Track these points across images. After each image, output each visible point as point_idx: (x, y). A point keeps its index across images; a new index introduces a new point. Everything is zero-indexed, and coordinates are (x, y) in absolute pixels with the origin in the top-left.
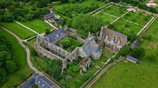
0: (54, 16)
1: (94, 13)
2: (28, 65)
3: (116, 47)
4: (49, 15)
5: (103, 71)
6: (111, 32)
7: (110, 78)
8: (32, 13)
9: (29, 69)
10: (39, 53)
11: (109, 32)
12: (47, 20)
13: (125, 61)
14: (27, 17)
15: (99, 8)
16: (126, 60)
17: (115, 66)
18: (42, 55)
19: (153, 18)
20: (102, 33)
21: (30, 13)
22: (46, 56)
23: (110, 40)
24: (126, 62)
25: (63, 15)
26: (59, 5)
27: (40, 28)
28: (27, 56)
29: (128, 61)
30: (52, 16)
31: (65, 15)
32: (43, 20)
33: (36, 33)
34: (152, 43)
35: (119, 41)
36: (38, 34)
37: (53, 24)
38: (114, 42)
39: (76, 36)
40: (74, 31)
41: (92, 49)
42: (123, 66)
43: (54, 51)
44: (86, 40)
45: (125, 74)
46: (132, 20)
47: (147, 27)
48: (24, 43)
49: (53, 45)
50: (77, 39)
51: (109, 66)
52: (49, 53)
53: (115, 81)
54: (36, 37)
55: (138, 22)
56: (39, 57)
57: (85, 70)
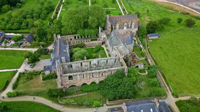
0: (5, 35)
3: (131, 33)
6: (118, 19)
7: (162, 60)
10: (68, 87)
15: (57, 6)
16: (149, 39)
23: (123, 27)
24: (151, 41)
29: (151, 39)
30: (2, 37)
31: (19, 29)
33: (9, 70)
34: (143, 19)
35: (133, 23)
36: (15, 70)
37: (19, 46)
38: (127, 28)
39: (81, 42)
40: (69, 38)
41: (125, 41)
42: (154, 45)
43: (87, 70)
44: (99, 40)
45: (164, 51)
46: (104, 6)
47: (124, 8)
48: (16, 95)
49: (84, 62)
50: (85, 45)
51: (148, 52)
52: (95, 73)
53: (168, 61)
54: (21, 75)
55: (110, 6)
56: (71, 94)
57: (143, 66)
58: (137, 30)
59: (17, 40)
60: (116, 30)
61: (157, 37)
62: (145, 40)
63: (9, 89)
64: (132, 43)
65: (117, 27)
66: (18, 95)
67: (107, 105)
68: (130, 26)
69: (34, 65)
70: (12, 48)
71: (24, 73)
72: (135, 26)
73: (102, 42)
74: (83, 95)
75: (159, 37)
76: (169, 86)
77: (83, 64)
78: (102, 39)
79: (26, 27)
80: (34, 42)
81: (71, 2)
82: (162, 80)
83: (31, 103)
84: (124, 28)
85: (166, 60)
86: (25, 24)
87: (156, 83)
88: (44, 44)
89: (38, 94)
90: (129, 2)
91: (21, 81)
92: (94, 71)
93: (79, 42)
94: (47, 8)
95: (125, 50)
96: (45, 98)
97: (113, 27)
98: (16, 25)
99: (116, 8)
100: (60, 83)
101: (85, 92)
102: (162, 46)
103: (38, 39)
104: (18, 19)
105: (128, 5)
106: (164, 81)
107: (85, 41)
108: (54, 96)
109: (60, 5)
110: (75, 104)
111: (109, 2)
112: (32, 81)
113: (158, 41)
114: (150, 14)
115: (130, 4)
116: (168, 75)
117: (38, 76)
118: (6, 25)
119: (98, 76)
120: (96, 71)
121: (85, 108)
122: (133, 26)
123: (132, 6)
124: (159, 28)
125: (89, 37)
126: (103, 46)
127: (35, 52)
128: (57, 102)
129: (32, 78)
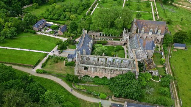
0: (46, 23)
1: (91, 10)
2: (80, 99)
3: (156, 39)
4: (41, 23)
6: (145, 23)
7: (181, 72)
8: (11, 27)
9: (89, 105)
10: (83, 76)
11: (143, 23)
12: (40, 30)
14: (5, 33)
15: (93, 3)
16: (174, 49)
18: (87, 77)
19: (151, 3)
20: (136, 26)
21: (8, 26)
22: (97, 77)
24: (176, 50)
25: (55, 20)
26: (36, 8)
27: (39, 44)
29: (176, 49)
30: (43, 24)
31: (58, 20)
32: (35, 33)
33: (42, 52)
34: (174, 27)
35: (160, 30)
36: (47, 53)
37: (55, 34)
38: (152, 33)
39: (105, 39)
40: (95, 35)
41: (146, 46)
42: (177, 56)
43: (102, 65)
44: (121, 40)
45: (187, 63)
46: (136, 9)
47: (157, 13)
48: (42, 72)
49: (101, 58)
50: (107, 42)
51: (168, 61)
52: (107, 69)
53: (188, 74)
54: (50, 58)
55: (143, 10)
56: (84, 83)
57: (158, 74)
58: (163, 37)
59: (54, 28)
60: (141, 33)
61: (183, 48)
62: (169, 49)
63: (39, 67)
64: (153, 49)
65: (143, 31)
66: (44, 73)
67: (112, 100)
68: (156, 32)
69: (62, 52)
70: (49, 34)
71: (52, 57)
72: (161, 33)
73: (124, 43)
74: (94, 86)
75: (186, 48)
76: (179, 99)
77: (100, 59)
78: (125, 40)
79: (63, 19)
80: (66, 33)
81: (106, 1)
82: (175, 91)
83: (52, 81)
84: (149, 33)
85: (186, 73)
86: (64, 17)
87: (166, 92)
88: (73, 36)
89: (58, 76)
90: (164, 7)
91: (49, 62)
92: (107, 67)
93: (103, 39)
94: (84, 5)
95: (142, 55)
97: (139, 30)
98: (56, 17)
99: (149, 12)
100: (77, 70)
101: (96, 84)
102: (187, 58)
103: (70, 30)
104: (59, 11)
105: (162, 11)
106: (176, 93)
107: (108, 40)
108: (70, 80)
109: (96, 4)
110: (85, 91)
111: (143, 6)
112: (57, 64)
113: (183, 52)
114: (184, 23)
115: (164, 10)
116: (183, 88)
117: (62, 61)
118: (49, 15)
119: (109, 73)
120: (108, 67)
121: (93, 97)
122: (159, 33)
123: (166, 12)
124: (188, 39)
125: (113, 36)
126: (124, 47)
127: (65, 41)
128: (71, 86)
129: (57, 62)
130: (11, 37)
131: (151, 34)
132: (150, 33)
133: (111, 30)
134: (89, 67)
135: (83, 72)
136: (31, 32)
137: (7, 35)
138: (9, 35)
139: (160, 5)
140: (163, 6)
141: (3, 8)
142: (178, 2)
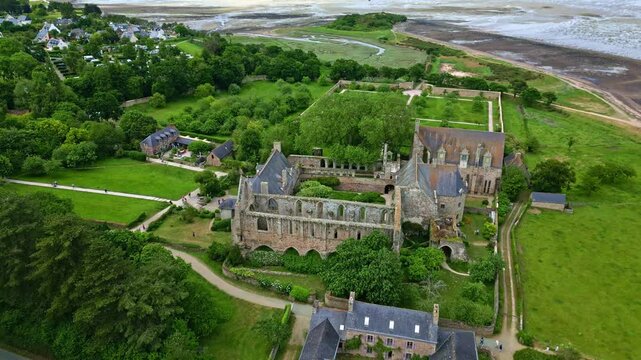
0: (179, 138)
2: (238, 299)
3: (480, 181)
4: (163, 136)
5: (505, 249)
7: (540, 261)
8: (83, 139)
9: (258, 312)
10: (253, 248)
12: (158, 154)
13: (530, 211)
16: (533, 208)
17: (520, 230)
18: (266, 253)
19: (490, 103)
20: (421, 144)
21: (76, 138)
22: (291, 249)
23: (455, 160)
24: (538, 212)
25: (204, 133)
26: (159, 107)
27: (151, 183)
28: (198, 274)
29: (539, 208)
30: (170, 140)
31: (213, 133)
32: (144, 160)
33: (157, 199)
34: (548, 159)
35: (488, 155)
37: (198, 163)
38: (469, 164)
39: (332, 174)
41: (438, 186)
42: (539, 223)
44: (378, 177)
45: (564, 242)
46: (443, 115)
47: (500, 126)
49: (307, 201)
50: (338, 182)
51: (508, 234)
52: (317, 224)
53: (560, 267)
54: (174, 211)
55: (462, 118)
56: (256, 266)
57: (464, 253)
58: (499, 176)
59: (199, 150)
62: (517, 209)
64: (458, 194)
65: (441, 155)
68: (478, 159)
69: (209, 201)
70: (181, 163)
71: (180, 208)
72: (494, 164)
73: (385, 184)
74: (281, 275)
75: (567, 207)
76: (518, 314)
77: (304, 205)
78: (387, 177)
79: (228, 132)
80: (229, 159)
82: (510, 299)
84: (459, 163)
85: (555, 264)
86: (230, 126)
88: (248, 166)
89: (189, 249)
90: (527, 114)
91: (171, 220)
94: (293, 100)
96: (200, 259)
98: (208, 124)
99: (477, 123)
100: (238, 229)
101: (289, 270)
102: (567, 231)
103: (239, 154)
104: (219, 112)
105: (518, 122)
106: (513, 303)
107: (341, 175)
108: (217, 257)
110: (253, 282)
111: (465, 109)
112: (190, 226)
113: (559, 217)
114: (579, 153)
115: (525, 120)
116: (538, 295)
117: (205, 220)
118: (189, 120)
120: (321, 220)
121: (272, 296)
122: (487, 162)
123: (529, 125)
126: (386, 197)
127: (222, 177)
128: (220, 273)
129: (191, 222)
130: (78, 163)
131: (465, 166)
132: (463, 164)
133: (349, 148)
134: (269, 219)
135: (255, 235)
136: (134, 158)
137: (68, 157)
138: (74, 158)
139: (513, 110)
140: (525, 110)
141: (70, 101)
142: (572, 103)
